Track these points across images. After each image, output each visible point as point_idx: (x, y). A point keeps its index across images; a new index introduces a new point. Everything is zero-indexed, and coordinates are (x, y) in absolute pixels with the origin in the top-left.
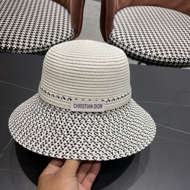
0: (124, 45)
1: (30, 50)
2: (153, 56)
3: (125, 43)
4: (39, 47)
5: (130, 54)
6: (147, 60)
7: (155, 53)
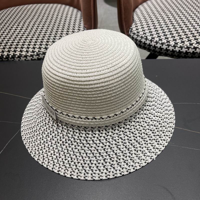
1: (34, 56)
2: (186, 47)
3: (148, 37)
5: (156, 49)
6: (179, 54)
7: (187, 43)
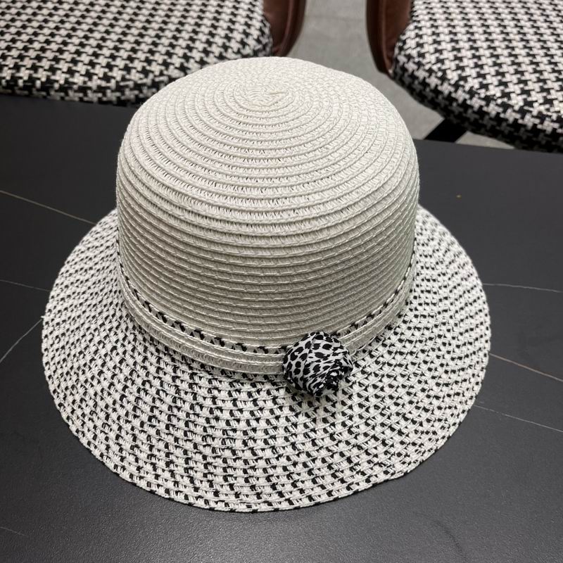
0: (443, 79)
1: (108, 91)
2: (554, 117)
3: (448, 72)
4: (139, 82)
5: (466, 111)
